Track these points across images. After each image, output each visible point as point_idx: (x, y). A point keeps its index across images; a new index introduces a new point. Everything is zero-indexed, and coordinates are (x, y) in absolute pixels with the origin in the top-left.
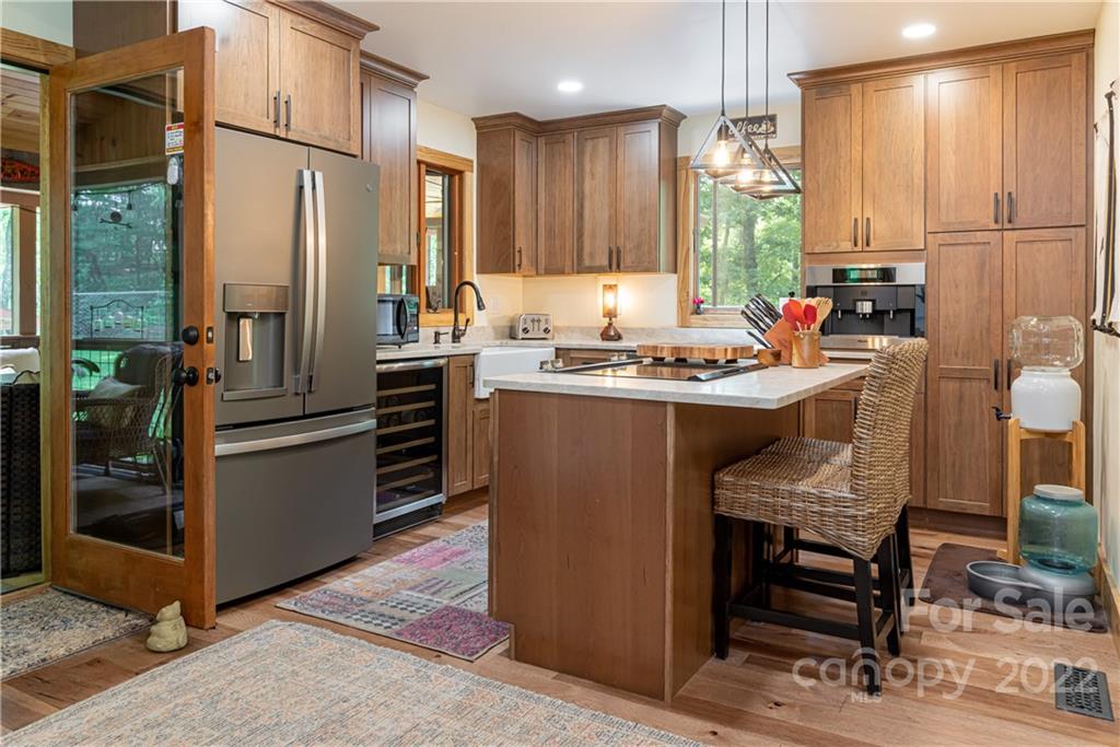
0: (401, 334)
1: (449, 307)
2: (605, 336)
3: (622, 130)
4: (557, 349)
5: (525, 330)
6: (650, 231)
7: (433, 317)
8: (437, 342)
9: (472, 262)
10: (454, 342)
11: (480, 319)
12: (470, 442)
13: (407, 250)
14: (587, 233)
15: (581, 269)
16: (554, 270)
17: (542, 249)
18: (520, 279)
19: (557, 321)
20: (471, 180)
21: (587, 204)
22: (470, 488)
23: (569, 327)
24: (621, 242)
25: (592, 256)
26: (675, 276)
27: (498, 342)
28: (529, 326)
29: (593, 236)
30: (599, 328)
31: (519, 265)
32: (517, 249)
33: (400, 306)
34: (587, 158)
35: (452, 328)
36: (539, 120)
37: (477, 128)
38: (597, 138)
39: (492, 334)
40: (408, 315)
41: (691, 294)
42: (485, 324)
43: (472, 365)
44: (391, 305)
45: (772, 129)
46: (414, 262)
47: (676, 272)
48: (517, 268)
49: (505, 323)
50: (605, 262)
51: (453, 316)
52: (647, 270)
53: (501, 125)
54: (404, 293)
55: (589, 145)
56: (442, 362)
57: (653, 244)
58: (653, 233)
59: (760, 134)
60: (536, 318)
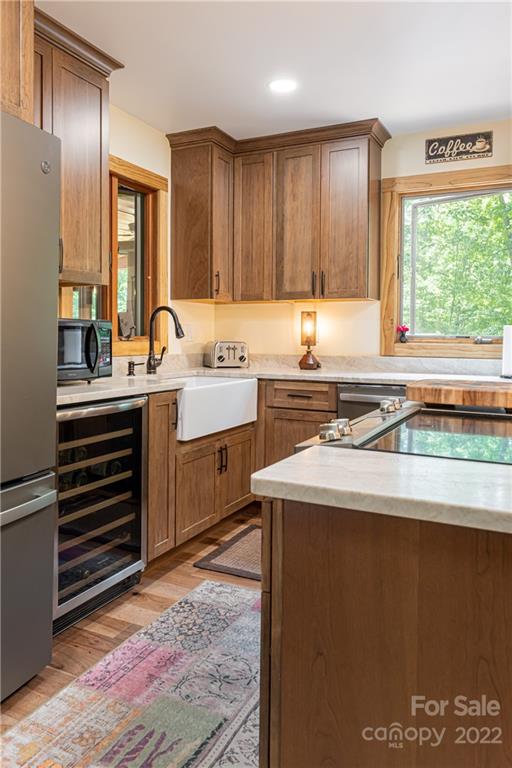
0: (91, 368)
1: (143, 334)
2: (304, 364)
3: (327, 148)
4: (259, 379)
5: (221, 358)
6: (357, 255)
7: (125, 345)
8: (131, 373)
9: (166, 286)
10: (149, 373)
11: (175, 346)
12: (172, 494)
13: (97, 268)
14: (287, 258)
15: (280, 294)
16: (251, 296)
17: (239, 275)
18: (213, 306)
19: (252, 349)
20: (166, 199)
21: (288, 227)
22: (173, 546)
23: (263, 355)
24: (326, 265)
25: (293, 281)
26: (377, 304)
27: (195, 372)
28: (225, 354)
29: (295, 260)
30: (298, 356)
31: (217, 291)
32: (215, 273)
33: (90, 333)
34: (288, 179)
35: (147, 357)
36: (237, 139)
37: (171, 145)
38: (300, 157)
39: (186, 364)
40: (100, 345)
41: (395, 322)
42: (180, 353)
43: (175, 403)
44: (80, 332)
45: (488, 147)
46: (105, 281)
47: (379, 299)
48: (215, 293)
49: (198, 351)
50: (307, 288)
51: (147, 344)
52: (354, 296)
53: (197, 142)
54: (94, 318)
55: (290, 165)
56: (141, 401)
57: (361, 269)
58: (361, 257)
59: (474, 152)
60: (232, 346)
